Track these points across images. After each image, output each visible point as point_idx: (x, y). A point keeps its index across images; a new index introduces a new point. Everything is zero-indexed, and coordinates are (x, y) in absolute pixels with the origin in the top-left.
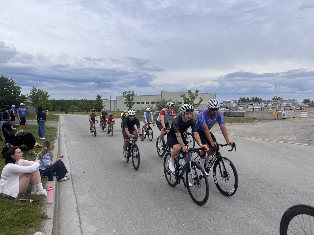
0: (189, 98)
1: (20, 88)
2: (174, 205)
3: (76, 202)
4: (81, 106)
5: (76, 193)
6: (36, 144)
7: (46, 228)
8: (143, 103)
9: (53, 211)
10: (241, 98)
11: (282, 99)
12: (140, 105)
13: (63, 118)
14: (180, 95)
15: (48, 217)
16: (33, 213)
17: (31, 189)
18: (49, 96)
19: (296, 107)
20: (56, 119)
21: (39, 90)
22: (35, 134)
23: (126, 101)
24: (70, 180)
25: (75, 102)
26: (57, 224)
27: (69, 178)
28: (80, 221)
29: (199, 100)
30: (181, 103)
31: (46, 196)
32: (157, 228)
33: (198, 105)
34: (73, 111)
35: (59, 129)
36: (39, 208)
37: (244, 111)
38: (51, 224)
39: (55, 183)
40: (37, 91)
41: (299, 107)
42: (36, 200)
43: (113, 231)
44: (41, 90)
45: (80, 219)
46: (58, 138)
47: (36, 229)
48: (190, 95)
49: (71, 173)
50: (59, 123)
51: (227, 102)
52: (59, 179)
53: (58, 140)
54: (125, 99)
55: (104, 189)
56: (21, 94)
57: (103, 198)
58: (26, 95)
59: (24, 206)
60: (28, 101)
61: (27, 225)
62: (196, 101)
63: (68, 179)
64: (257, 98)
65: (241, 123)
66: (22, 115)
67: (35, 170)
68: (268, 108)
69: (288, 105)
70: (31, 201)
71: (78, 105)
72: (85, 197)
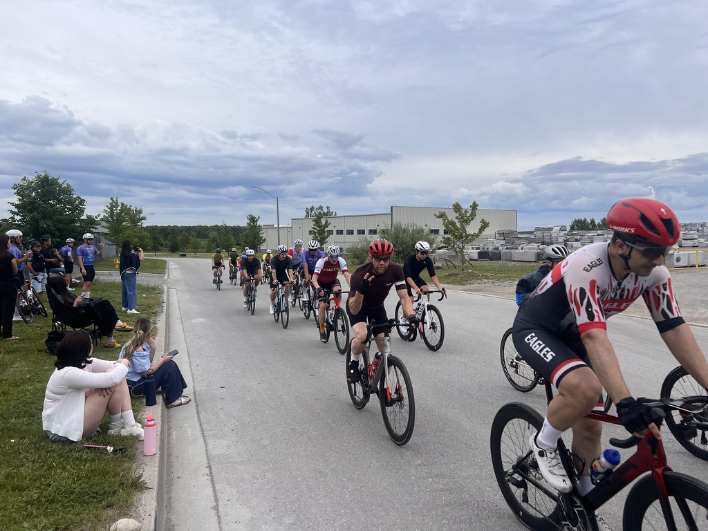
0: (457, 221)
1: (82, 202)
2: (425, 465)
3: (207, 453)
4: (214, 240)
5: (207, 434)
6: (120, 323)
7: (143, 510)
8: (351, 232)
9: (156, 473)
10: (576, 221)
12: (345, 237)
13: (176, 266)
14: (435, 215)
15: (147, 485)
16: (114, 477)
17: (109, 423)
18: (143, 218)
20: (160, 268)
21: (123, 204)
22: (116, 301)
23: (314, 228)
24: (193, 403)
25: (201, 232)
26: (165, 500)
27: (190, 400)
28: (215, 496)
29: (479, 225)
30: (436, 232)
31: (142, 438)
32: (387, 515)
33: (476, 236)
34: (196, 250)
35: (166, 290)
36: (126, 465)
38: (152, 501)
39: (160, 411)
40: (119, 208)
42: (121, 447)
43: (287, 521)
44: (126, 206)
45: (215, 491)
46: (165, 311)
47: (121, 512)
48: (457, 215)
49: (194, 387)
50: (166, 278)
51: (544, 229)
52: (168, 402)
53: (165, 316)
54: (310, 225)
55: (267, 424)
56: (85, 215)
57: (265, 446)
58: (96, 217)
59: (93, 460)
60: (100, 229)
61: (101, 501)
62: (472, 228)
63: (188, 402)
66: (87, 260)
67: (117, 381)
69: (688, 237)
70: (110, 449)
71: (208, 238)
72: (225, 443)
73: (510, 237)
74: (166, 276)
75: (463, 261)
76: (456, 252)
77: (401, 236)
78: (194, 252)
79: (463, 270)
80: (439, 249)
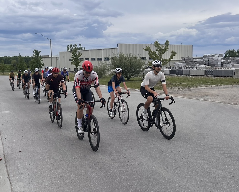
0: (157, 52)
4: (14, 65)
5: (12, 179)
8: (94, 59)
10: (228, 51)
14: (144, 49)
23: (72, 57)
24: (3, 161)
25: (7, 60)
27: (2, 159)
29: (170, 54)
30: (144, 58)
33: (169, 61)
37: (234, 69)
48: (157, 48)
49: (4, 152)
51: (209, 56)
54: (70, 55)
55: (47, 173)
62: (166, 56)
63: (0, 160)
65: (229, 86)
71: (11, 63)
72: (22, 184)
73: (189, 61)
77: (123, 61)
78: (3, 72)
80: (146, 68)
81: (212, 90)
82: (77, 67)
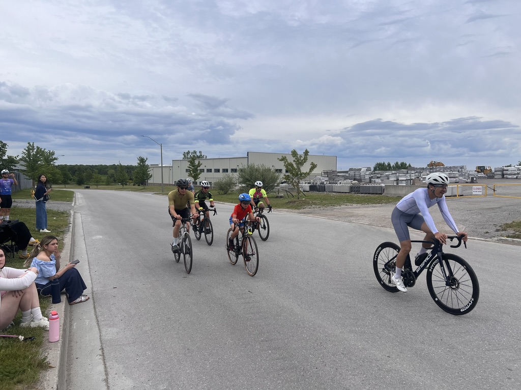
0: (294, 163)
1: (5, 145)
2: (266, 341)
3: (100, 339)
4: (112, 176)
5: (101, 323)
6: (32, 239)
7: (47, 384)
8: (218, 171)
9: (59, 356)
10: (378, 164)
11: (443, 165)
12: (213, 174)
13: (80, 195)
14: (278, 159)
15: (51, 365)
16: (24, 359)
17: (21, 317)
18: (55, 159)
19: (465, 178)
20: (69, 197)
21: (38, 148)
22: (31, 224)
23: (189, 167)
24: (91, 301)
25: (102, 169)
26: (66, 376)
27: (89, 298)
28: (106, 371)
29: (310, 167)
30: (280, 171)
31: (48, 329)
32: (237, 379)
33: (309, 174)
34: (98, 184)
35: (72, 214)
36: (34, 350)
37: (383, 185)
38: (55, 377)
39: (63, 307)
40: (35, 150)
41: (469, 178)
42: (30, 336)
43: (161, 387)
44: (41, 149)
45: (105, 367)
46: (71, 230)
47: (29, 386)
48: (294, 159)
49: (92, 288)
50: (73, 205)
51: (355, 170)
52: (71, 300)
53: (71, 234)
54: (187, 165)
55: (149, 315)
56: (6, 156)
57: (146, 331)
58: (15, 157)
59: (8, 347)
60: (18, 167)
61: (13, 379)
62: (305, 169)
63: (87, 300)
64: (403, 163)
65: (378, 205)
66: (4, 190)
67: (28, 284)
68: (422, 179)
69: (452, 175)
70: (21, 338)
71: (107, 174)
72: (115, 330)
73: (332, 175)
74: (73, 203)
75: (299, 192)
76: (294, 186)
77: (255, 173)
78: (96, 185)
79: (298, 199)
80: (282, 183)
81: (359, 209)
82: (195, 179)
